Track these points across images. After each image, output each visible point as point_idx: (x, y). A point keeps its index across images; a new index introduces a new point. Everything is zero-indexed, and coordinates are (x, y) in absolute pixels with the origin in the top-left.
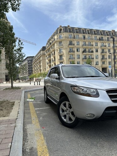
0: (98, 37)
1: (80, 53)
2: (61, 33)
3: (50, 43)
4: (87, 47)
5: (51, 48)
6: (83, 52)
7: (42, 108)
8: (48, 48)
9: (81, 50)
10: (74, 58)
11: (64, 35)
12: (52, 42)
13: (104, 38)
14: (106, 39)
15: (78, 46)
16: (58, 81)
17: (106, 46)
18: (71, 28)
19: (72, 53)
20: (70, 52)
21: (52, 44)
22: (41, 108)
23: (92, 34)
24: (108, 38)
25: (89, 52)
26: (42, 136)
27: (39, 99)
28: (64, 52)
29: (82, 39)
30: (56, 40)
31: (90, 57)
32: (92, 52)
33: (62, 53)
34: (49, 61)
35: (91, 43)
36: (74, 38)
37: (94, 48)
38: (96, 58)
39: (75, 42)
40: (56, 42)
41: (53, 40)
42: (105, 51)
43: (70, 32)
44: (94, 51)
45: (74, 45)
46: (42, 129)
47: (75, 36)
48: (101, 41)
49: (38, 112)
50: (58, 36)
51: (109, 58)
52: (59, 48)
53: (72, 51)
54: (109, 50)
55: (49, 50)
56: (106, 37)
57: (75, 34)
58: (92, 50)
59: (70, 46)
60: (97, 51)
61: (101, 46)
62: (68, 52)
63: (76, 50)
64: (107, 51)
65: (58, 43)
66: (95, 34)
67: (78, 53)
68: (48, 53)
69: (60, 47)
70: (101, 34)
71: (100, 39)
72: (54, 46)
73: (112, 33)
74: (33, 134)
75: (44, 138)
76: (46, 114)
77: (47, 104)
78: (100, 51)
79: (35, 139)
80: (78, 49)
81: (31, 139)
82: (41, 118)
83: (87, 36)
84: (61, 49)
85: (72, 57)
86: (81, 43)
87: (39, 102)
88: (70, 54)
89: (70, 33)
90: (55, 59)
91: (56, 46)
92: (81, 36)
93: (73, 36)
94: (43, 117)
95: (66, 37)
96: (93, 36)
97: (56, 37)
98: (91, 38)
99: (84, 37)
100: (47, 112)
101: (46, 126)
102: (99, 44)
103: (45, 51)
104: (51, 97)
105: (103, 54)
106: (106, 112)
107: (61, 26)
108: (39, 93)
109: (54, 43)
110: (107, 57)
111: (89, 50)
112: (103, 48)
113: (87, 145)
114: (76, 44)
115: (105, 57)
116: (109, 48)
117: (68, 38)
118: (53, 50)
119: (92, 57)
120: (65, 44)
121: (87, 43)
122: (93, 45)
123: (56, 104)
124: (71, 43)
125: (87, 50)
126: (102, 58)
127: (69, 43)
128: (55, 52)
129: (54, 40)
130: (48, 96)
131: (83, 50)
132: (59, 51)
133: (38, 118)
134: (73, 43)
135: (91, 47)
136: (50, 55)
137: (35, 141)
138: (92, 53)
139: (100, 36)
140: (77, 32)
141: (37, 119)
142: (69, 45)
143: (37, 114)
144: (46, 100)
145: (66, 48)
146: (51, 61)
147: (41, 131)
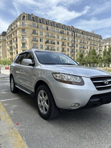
0: (60, 30)
1: (43, 43)
2: (24, 20)
3: (12, 29)
4: (50, 38)
5: (13, 35)
6: (46, 43)
7: (10, 100)
8: (9, 34)
9: (44, 40)
10: (38, 47)
11: (27, 23)
12: (14, 28)
13: (65, 32)
14: (66, 33)
15: (41, 36)
16: (32, 68)
17: (66, 40)
18: (35, 17)
19: (35, 42)
20: (33, 41)
21: (14, 30)
22: (8, 100)
23: (55, 27)
24: (68, 33)
25: (51, 44)
26: (20, 136)
27: (3, 89)
28: (27, 40)
29: (45, 30)
30: (18, 26)
31: (52, 48)
32: (54, 43)
33: (25, 41)
34: (10, 48)
35: (54, 35)
36: (38, 27)
37: (55, 40)
38: (57, 50)
39: (38, 32)
40: (19, 29)
41: (15, 26)
42: (65, 44)
43: (34, 20)
44: (56, 43)
45: (37, 34)
46: (17, 126)
47: (39, 25)
48: (62, 35)
49: (5, 105)
50: (20, 23)
51: (68, 51)
52: (22, 36)
53: (36, 40)
54: (68, 44)
55: (10, 36)
56: (66, 31)
57: (39, 24)
58: (54, 42)
59: (33, 35)
60: (58, 43)
61: (62, 39)
62: (31, 40)
63: (39, 40)
64: (67, 44)
65: (21, 30)
66: (57, 27)
67: (42, 43)
68: (10, 39)
69: (23, 34)
70: (62, 28)
71: (61, 33)
72: (16, 32)
73: (72, 28)
74: (5, 134)
75: (23, 139)
76: (16, 106)
77: (14, 95)
78: (61, 43)
79: (10, 142)
80: (41, 39)
81: (5, 143)
82: (12, 112)
83: (50, 27)
84: (24, 37)
85: (35, 46)
86: (44, 34)
87: (4, 93)
88: (33, 43)
89: (33, 22)
90: (17, 46)
91: (19, 33)
92: (44, 26)
93: (36, 25)
94: (14, 110)
95: (29, 25)
96: (56, 29)
97: (18, 23)
98: (53, 30)
99: (47, 28)
100: (18, 104)
101: (21, 121)
102: (60, 37)
103: (6, 37)
104: (20, 86)
105: (63, 46)
106: (92, 100)
107: (24, 13)
108: (2, 82)
109: (16, 29)
110: (67, 50)
111: (51, 41)
112: (63, 41)
113: (75, 138)
114: (39, 34)
115: (65, 50)
116: (68, 41)
117: (31, 26)
118: (15, 36)
119: (54, 48)
120: (29, 32)
121: (50, 34)
122: (55, 37)
123: (29, 93)
124: (34, 32)
125: (50, 41)
126: (62, 50)
127: (32, 32)
128: (17, 39)
129: (17, 26)
130: (16, 85)
131: (46, 41)
132: (21, 39)
133: (8, 111)
134: (36, 32)
135: (53, 39)
136: (12, 42)
137: (11, 145)
138: (54, 45)
139: (62, 30)
140: (40, 22)
141: (7, 113)
142: (33, 33)
143: (5, 107)
144: (12, 90)
145: (30, 37)
146: (12, 48)
147: (16, 129)
